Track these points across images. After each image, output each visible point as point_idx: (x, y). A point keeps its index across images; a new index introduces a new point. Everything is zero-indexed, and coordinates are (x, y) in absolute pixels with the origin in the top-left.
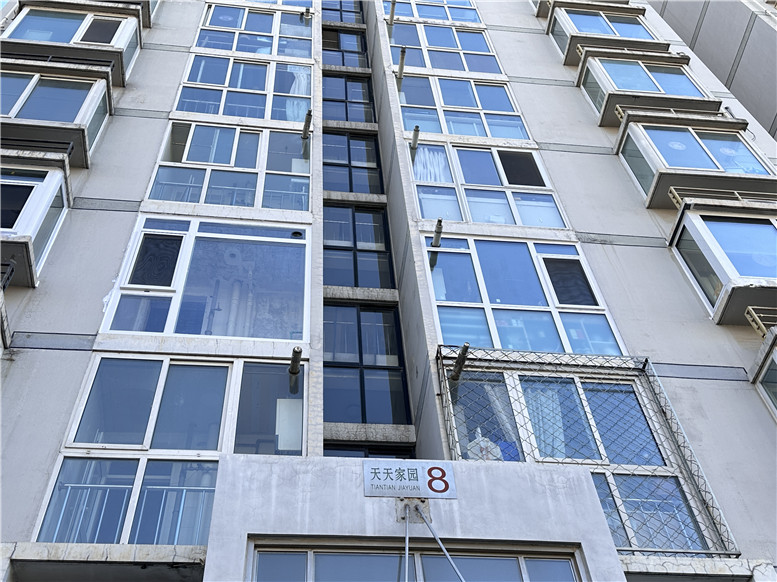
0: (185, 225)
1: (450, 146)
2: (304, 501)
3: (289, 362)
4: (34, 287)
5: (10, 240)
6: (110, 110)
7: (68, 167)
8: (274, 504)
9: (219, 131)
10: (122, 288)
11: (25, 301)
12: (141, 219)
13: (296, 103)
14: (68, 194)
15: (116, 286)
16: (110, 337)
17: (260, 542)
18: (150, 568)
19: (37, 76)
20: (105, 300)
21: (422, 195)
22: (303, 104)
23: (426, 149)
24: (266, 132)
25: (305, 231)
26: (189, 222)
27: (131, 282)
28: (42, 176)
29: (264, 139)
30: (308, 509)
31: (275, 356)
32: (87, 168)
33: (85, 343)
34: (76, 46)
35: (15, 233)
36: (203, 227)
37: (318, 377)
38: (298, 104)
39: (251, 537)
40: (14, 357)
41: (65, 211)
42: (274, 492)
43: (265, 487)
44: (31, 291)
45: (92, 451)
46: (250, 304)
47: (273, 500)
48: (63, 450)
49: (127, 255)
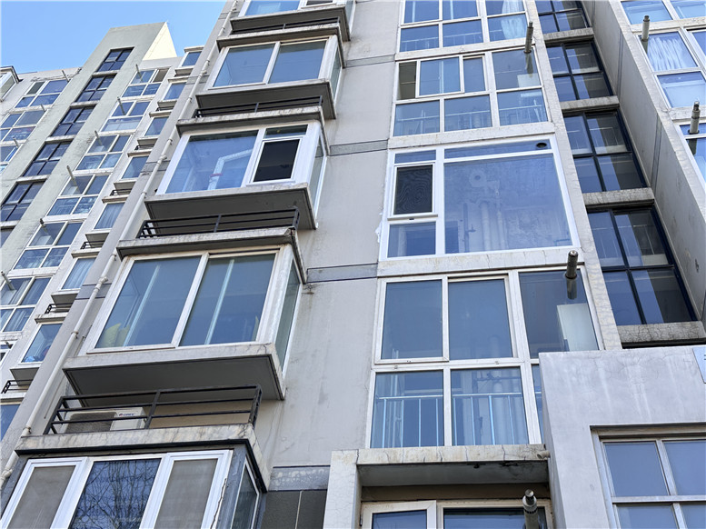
0: (432, 154)
1: (685, 30)
2: (639, 392)
3: (565, 268)
4: (315, 229)
5: (291, 188)
6: (343, 64)
7: (323, 118)
8: (608, 396)
9: (443, 62)
10: (390, 220)
11: (310, 241)
12: (391, 155)
13: (510, 21)
14: (325, 143)
15: (384, 218)
16: (389, 263)
17: (603, 434)
18: (482, 467)
19: (278, 44)
20: (377, 231)
21: (666, 85)
22: (519, 20)
23: (658, 39)
24: (489, 54)
25: (548, 141)
26: (435, 151)
27: (396, 213)
28: (303, 130)
29: (488, 60)
30: (646, 400)
31: (548, 263)
32: (335, 118)
33: (369, 272)
34: (304, 11)
35: (294, 182)
36: (448, 153)
37: (598, 279)
38: (513, 22)
39: (593, 429)
40: (312, 291)
41: (325, 158)
42: (605, 385)
43: (595, 381)
44: (313, 232)
45: (399, 366)
46: (500, 222)
47: (606, 392)
48: (373, 367)
49: (386, 189)
